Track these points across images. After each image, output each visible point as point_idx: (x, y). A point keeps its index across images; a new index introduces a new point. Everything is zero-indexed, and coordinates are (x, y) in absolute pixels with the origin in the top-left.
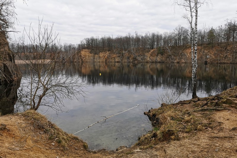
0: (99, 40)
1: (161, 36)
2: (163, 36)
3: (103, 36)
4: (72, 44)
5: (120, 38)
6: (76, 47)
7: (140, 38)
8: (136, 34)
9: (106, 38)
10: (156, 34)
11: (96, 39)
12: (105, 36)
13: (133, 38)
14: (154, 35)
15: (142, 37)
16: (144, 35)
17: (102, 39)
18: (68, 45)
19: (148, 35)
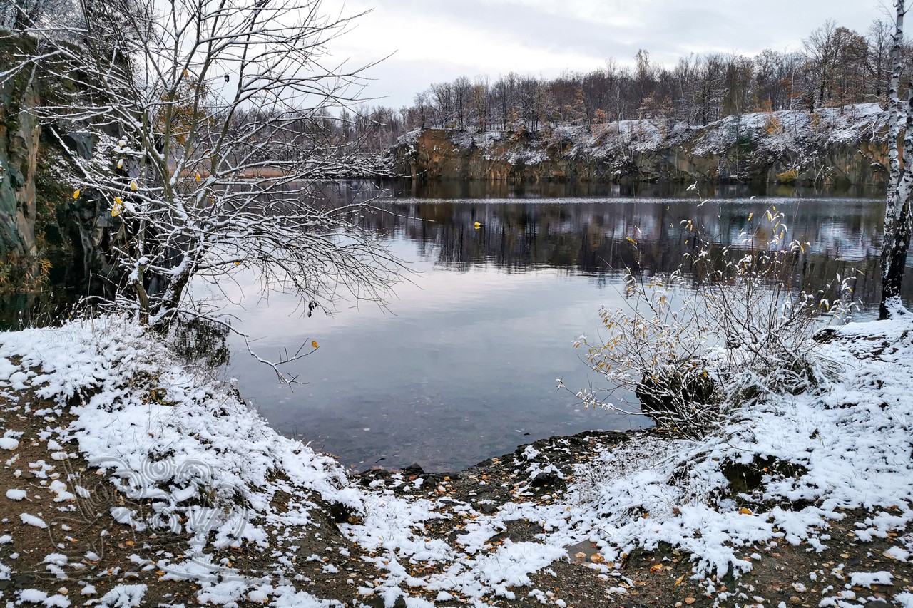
0: (490, 90)
1: (746, 70)
2: (757, 68)
3: (504, 76)
4: (387, 107)
5: (570, 79)
6: (402, 120)
7: (657, 80)
8: (640, 65)
9: (516, 84)
10: (725, 60)
11: (477, 88)
12: (512, 77)
13: (624, 80)
14: (714, 66)
15: (664, 76)
16: (670, 67)
17: (500, 86)
18: (371, 112)
19: (691, 66)
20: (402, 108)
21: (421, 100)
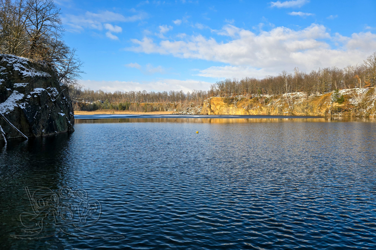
0: (239, 83)
1: (341, 73)
2: (344, 73)
3: (244, 78)
5: (269, 78)
7: (303, 78)
9: (248, 81)
10: (331, 70)
11: (234, 83)
12: (247, 78)
13: (290, 78)
14: (327, 72)
15: (306, 77)
16: (308, 73)
17: (242, 81)
18: (198, 92)
19: (317, 71)
20: (208, 90)
21: (213, 87)
